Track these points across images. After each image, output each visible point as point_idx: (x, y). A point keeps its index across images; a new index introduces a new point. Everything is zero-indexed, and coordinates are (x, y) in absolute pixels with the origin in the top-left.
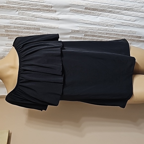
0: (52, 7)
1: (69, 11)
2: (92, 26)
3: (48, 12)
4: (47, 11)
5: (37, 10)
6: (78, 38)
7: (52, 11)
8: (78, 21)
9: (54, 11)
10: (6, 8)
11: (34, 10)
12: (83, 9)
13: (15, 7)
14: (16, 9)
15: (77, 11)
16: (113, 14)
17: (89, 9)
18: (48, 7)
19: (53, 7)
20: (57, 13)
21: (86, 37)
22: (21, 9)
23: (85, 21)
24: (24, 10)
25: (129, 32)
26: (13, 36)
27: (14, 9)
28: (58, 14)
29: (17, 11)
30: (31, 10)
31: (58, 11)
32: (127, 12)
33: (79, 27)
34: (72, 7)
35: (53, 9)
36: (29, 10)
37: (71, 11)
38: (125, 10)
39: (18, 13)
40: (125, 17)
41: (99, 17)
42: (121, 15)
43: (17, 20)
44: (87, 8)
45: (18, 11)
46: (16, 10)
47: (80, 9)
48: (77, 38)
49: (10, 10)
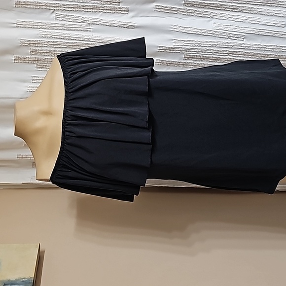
0: (120, 3)
1: (154, 9)
2: (199, 38)
3: (112, 12)
4: (110, 11)
5: (91, 10)
6: (173, 64)
7: (121, 10)
8: (172, 29)
9: (124, 11)
10: (32, 7)
11: (86, 10)
12: (181, 5)
13: (49, 5)
14: (51, 8)
15: (169, 10)
16: (239, 13)
17: (193, 5)
18: (113, 2)
19: (122, 2)
20: (131, 14)
21: (187, 61)
22: (61, 9)
23: (186, 29)
24: (67, 9)
25: (274, 49)
26: (46, 62)
27: (48, 8)
28: (133, 17)
29: (53, 12)
30: (80, 10)
31: (132, 11)
32: (268, 8)
33: (173, 41)
34: (158, 2)
35: (121, 6)
36: (77, 10)
37: (157, 10)
38: (265, 5)
39: (55, 15)
40: (265, 20)
41: (214, 20)
42: (256, 15)
43: (53, 31)
44: (188, 4)
45: (56, 12)
46: (52, 11)
47: (175, 5)
48: (171, 64)
49: (40, 10)
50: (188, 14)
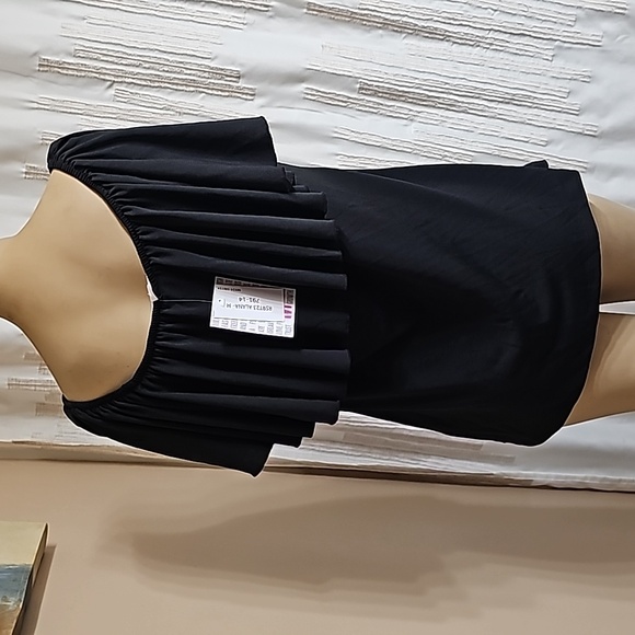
0: (239, 77)
1: (303, 95)
2: (387, 155)
3: (223, 94)
4: (220, 93)
5: (184, 88)
7: (240, 91)
8: (336, 135)
9: (247, 94)
10: (70, 72)
11: (175, 87)
12: (353, 91)
13: (104, 71)
14: (107, 77)
15: (331, 98)
16: (462, 114)
17: (375, 94)
18: (227, 76)
19: (244, 76)
20: (259, 101)
22: (127, 80)
23: (363, 136)
24: (139, 82)
27: (102, 77)
28: (262, 106)
29: (110, 86)
30: (163, 85)
31: (261, 95)
32: (515, 108)
33: (338, 157)
34: (311, 83)
35: (242, 83)
36: (157, 84)
37: (309, 97)
38: (508, 103)
39: (113, 92)
40: (510, 130)
41: (414, 124)
42: (492, 120)
43: (108, 120)
44: (366, 89)
45: (116, 86)
46: (109, 83)
47: (343, 89)
49: (85, 80)
50: (367, 109)
